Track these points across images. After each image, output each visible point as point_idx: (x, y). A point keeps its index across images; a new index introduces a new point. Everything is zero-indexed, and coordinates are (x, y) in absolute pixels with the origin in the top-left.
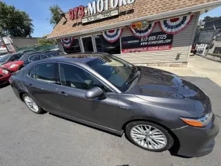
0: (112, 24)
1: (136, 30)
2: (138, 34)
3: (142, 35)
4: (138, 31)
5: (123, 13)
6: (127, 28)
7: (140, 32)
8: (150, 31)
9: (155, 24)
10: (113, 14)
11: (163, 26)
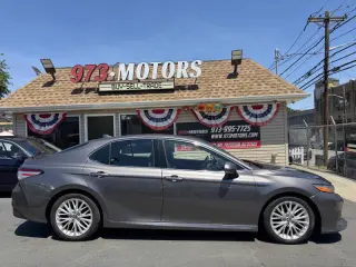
1: (202, 113)
2: (206, 121)
3: (213, 122)
4: (205, 117)
5: (182, 88)
6: (188, 109)
7: (210, 118)
8: (225, 117)
9: (232, 108)
10: (165, 86)
11: (244, 114)
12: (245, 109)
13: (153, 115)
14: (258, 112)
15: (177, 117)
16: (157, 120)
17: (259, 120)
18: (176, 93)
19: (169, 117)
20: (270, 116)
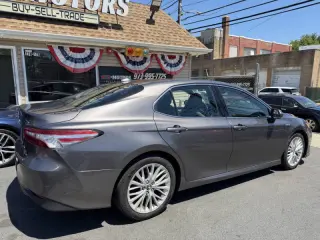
0: (87, 37)
1: (127, 58)
2: (130, 66)
3: (136, 68)
4: (129, 62)
5: (103, 25)
7: (134, 63)
8: (146, 65)
9: (152, 56)
10: (87, 19)
11: (162, 62)
12: (163, 57)
13: (71, 54)
14: (173, 62)
15: (99, 59)
16: (76, 61)
17: (173, 69)
18: (100, 29)
19: (90, 58)
20: (181, 66)
